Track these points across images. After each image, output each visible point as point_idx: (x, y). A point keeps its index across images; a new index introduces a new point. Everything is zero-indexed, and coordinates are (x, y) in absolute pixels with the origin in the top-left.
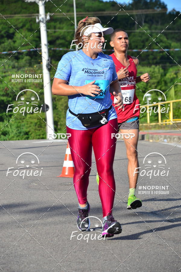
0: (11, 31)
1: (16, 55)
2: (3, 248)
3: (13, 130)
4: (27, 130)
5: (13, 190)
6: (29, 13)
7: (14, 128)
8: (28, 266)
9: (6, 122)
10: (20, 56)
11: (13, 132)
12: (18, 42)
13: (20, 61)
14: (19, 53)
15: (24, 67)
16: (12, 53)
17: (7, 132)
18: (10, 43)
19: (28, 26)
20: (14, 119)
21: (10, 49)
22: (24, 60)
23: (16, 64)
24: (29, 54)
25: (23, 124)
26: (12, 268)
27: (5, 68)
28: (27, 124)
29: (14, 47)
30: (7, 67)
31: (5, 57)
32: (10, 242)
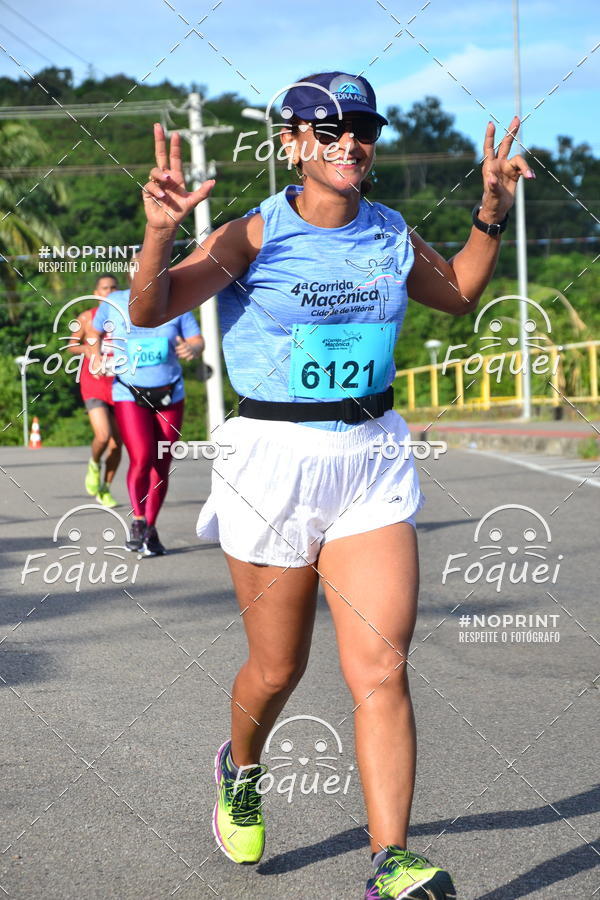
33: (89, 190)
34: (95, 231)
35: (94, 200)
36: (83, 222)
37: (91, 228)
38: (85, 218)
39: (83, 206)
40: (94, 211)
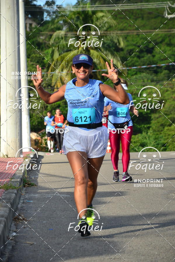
0: (151, 46)
1: (155, 69)
2: (143, 256)
3: (151, 142)
4: (165, 142)
5: (153, 200)
6: (168, 29)
7: (152, 140)
9: (144, 134)
10: (159, 70)
11: (151, 143)
12: (157, 56)
13: (159, 74)
14: (158, 67)
15: (163, 80)
16: (151, 67)
17: (145, 144)
18: (149, 58)
19: (167, 40)
20: (152, 131)
21: (150, 63)
22: (162, 74)
23: (155, 78)
24: (168, 68)
25: (161, 136)
27: (144, 82)
28: (165, 136)
29: (153, 62)
30: (146, 80)
31: (144, 71)
32: (150, 251)
34: (135, 59)
35: (135, 45)
37: (133, 57)
38: (131, 53)
39: (130, 48)
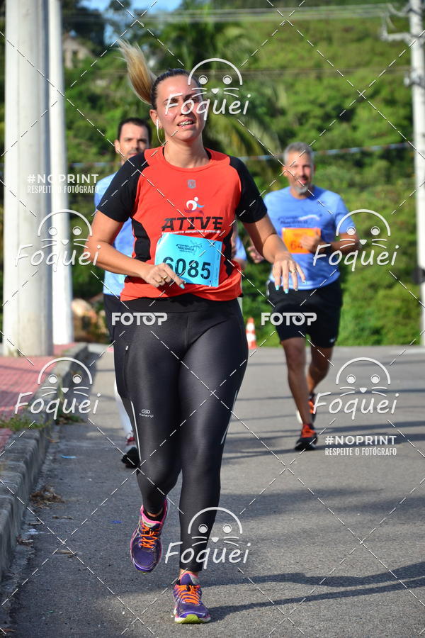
0: (349, 104)
1: (358, 156)
4: (379, 324)
8: (381, 627)
10: (367, 160)
12: (363, 128)
13: (367, 170)
14: (366, 154)
15: (374, 184)
16: (348, 152)
18: (344, 132)
19: (385, 92)
21: (346, 143)
22: (374, 169)
23: (357, 178)
24: (387, 155)
25: (369, 310)
26: (346, 630)
28: (380, 311)
29: (353, 140)
31: (333, 162)
33: (308, 92)
34: (313, 133)
35: (313, 102)
36: (301, 124)
37: (309, 130)
38: (304, 120)
39: (303, 108)
40: (312, 114)
